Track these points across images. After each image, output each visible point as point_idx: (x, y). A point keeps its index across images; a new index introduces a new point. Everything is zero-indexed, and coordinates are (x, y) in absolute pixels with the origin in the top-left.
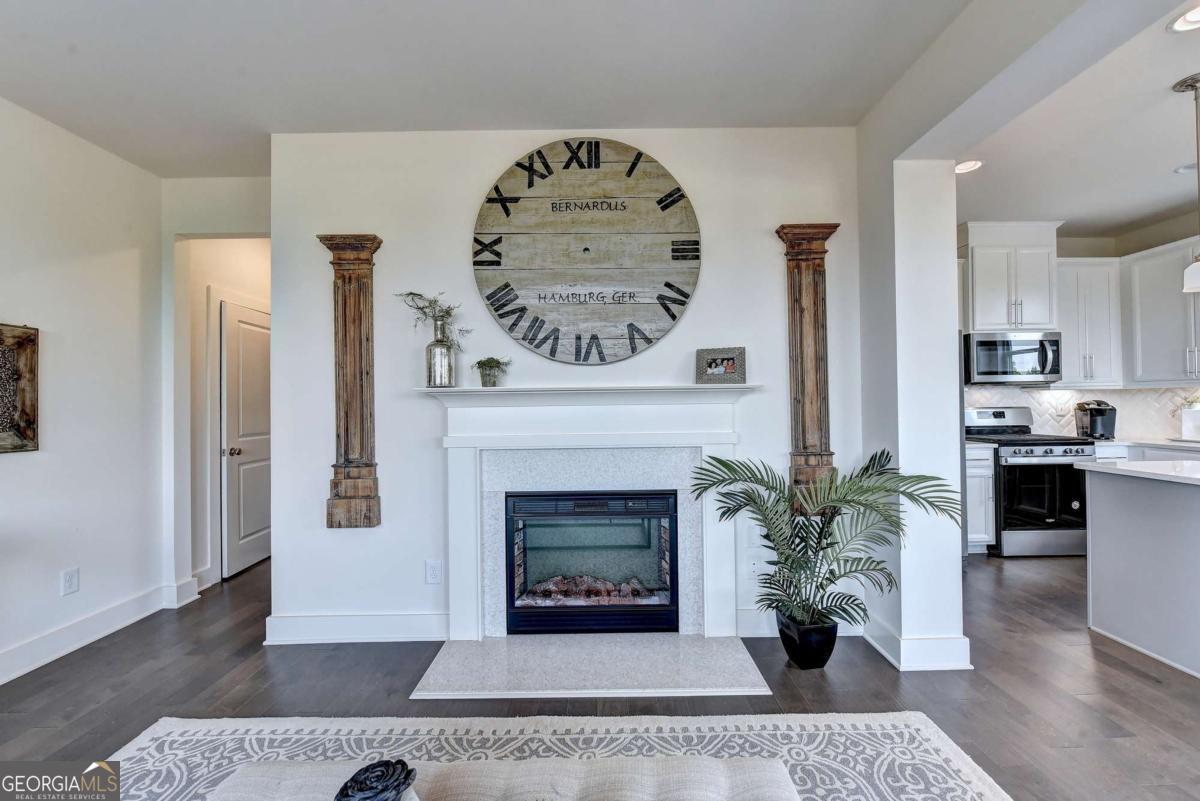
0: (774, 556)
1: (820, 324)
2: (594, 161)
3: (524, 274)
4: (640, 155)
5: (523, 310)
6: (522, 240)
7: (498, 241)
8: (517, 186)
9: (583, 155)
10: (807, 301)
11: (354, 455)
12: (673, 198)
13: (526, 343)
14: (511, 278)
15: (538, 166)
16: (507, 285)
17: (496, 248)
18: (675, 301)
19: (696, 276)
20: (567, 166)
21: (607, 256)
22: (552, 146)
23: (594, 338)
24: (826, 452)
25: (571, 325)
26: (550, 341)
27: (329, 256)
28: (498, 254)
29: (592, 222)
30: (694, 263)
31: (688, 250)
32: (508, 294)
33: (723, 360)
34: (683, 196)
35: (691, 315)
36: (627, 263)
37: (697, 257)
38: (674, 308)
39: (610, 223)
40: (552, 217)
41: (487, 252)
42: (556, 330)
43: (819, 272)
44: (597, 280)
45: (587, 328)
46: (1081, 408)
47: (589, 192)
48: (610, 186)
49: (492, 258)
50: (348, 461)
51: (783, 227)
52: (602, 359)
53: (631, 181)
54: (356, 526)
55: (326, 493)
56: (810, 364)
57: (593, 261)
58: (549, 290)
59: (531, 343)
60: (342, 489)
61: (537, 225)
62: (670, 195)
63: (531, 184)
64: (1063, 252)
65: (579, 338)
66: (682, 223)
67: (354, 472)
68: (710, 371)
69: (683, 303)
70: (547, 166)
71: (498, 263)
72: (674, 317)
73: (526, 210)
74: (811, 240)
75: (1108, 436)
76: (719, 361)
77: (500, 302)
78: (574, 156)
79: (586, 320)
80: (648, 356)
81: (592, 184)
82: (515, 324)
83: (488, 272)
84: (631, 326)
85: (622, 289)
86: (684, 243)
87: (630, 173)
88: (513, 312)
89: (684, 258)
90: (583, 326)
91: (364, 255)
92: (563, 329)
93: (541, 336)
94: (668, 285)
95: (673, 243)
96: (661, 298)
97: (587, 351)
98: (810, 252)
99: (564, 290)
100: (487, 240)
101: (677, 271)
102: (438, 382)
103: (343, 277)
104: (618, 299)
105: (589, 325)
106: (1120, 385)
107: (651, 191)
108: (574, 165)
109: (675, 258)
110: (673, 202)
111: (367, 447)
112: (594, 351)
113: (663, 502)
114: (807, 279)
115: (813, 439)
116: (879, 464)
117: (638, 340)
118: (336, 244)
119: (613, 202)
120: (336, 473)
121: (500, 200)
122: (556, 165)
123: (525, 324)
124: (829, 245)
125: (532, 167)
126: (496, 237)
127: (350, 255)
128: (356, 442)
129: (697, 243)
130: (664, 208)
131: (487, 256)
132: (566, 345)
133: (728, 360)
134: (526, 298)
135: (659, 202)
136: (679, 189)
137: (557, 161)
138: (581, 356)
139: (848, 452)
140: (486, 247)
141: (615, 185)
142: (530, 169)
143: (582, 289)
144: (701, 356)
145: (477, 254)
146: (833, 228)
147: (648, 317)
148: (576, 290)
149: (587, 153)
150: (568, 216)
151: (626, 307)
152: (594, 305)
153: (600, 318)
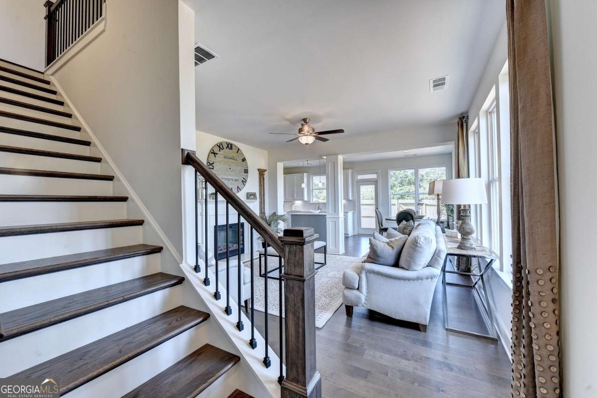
1: (264, 189)
2: (231, 148)
3: (219, 172)
4: (239, 149)
6: (218, 164)
7: (213, 163)
8: (216, 150)
9: (229, 146)
10: (262, 184)
12: (244, 160)
15: (221, 147)
17: (213, 165)
18: (244, 182)
19: (247, 176)
20: (227, 148)
22: (224, 143)
24: (264, 213)
28: (213, 167)
29: (231, 162)
31: (246, 171)
33: (252, 195)
34: (246, 160)
35: (247, 184)
36: (237, 172)
37: (248, 173)
39: (234, 163)
40: (224, 159)
43: (264, 178)
44: (232, 175)
47: (230, 155)
49: (212, 167)
51: (260, 169)
53: (237, 154)
56: (262, 196)
57: (232, 171)
58: (223, 177)
61: (222, 161)
63: (220, 151)
66: (245, 165)
68: (250, 197)
70: (223, 147)
71: (213, 169)
72: (244, 185)
73: (219, 157)
74: (263, 172)
78: (228, 146)
79: (230, 184)
80: (240, 193)
81: (231, 153)
85: (237, 178)
86: (246, 169)
87: (237, 152)
89: (246, 173)
94: (243, 178)
95: (244, 169)
96: (242, 181)
98: (262, 174)
99: (226, 177)
100: (211, 163)
101: (245, 175)
104: (236, 180)
107: (241, 157)
109: (244, 173)
113: (242, 225)
114: (262, 180)
115: (263, 211)
116: (274, 214)
117: (239, 189)
119: (235, 158)
121: (213, 152)
122: (225, 148)
124: (265, 173)
125: (220, 146)
129: (248, 170)
130: (243, 162)
135: (242, 160)
136: (245, 158)
137: (225, 146)
139: (268, 213)
140: (211, 164)
141: (235, 155)
142: (219, 147)
143: (229, 177)
144: (247, 194)
145: (209, 165)
146: (266, 170)
147: (240, 185)
148: (228, 177)
149: (230, 146)
150: (227, 160)
151: (237, 182)
152: (231, 181)
153: (233, 184)
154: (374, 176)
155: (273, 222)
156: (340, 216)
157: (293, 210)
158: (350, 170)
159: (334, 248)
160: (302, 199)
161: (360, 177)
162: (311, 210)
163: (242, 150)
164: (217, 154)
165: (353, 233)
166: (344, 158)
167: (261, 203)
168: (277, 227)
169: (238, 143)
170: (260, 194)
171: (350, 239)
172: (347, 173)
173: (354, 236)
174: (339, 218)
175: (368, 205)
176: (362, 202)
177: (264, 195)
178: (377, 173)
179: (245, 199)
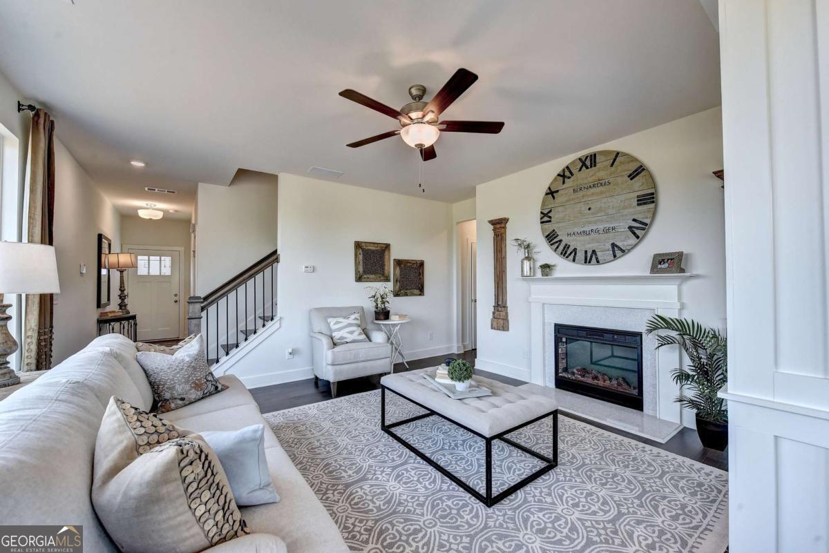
2: (594, 164)
3: (561, 225)
4: (617, 153)
5: (561, 241)
6: (560, 209)
7: (550, 212)
8: (558, 185)
9: (588, 163)
11: (500, 303)
12: (638, 172)
13: (562, 256)
14: (556, 227)
15: (567, 174)
16: (554, 230)
17: (549, 215)
18: (637, 228)
19: (653, 212)
20: (580, 170)
21: (600, 210)
22: (573, 163)
23: (594, 252)
25: (582, 246)
26: (573, 254)
27: (492, 227)
28: (550, 217)
29: (593, 194)
30: (652, 206)
31: (649, 199)
32: (554, 234)
33: (668, 260)
34: (644, 169)
36: (610, 211)
37: (655, 202)
38: (638, 232)
39: (602, 193)
40: (573, 196)
41: (546, 217)
42: (575, 250)
44: (595, 222)
45: (590, 248)
47: (591, 180)
48: (601, 174)
49: (548, 219)
50: (498, 305)
52: (598, 262)
53: (613, 169)
54: (500, 330)
55: (491, 316)
57: (593, 214)
58: (571, 231)
59: (564, 256)
60: (496, 315)
61: (568, 201)
62: (636, 170)
63: (564, 183)
65: (586, 252)
66: (643, 184)
67: (500, 309)
68: (659, 266)
69: (646, 230)
70: (571, 173)
71: (550, 221)
72: (640, 238)
73: (562, 195)
76: (666, 260)
77: (551, 238)
78: (584, 164)
79: (589, 243)
80: (625, 259)
81: (592, 176)
82: (557, 247)
83: (547, 226)
84: (613, 245)
85: (607, 225)
86: (644, 195)
87: (612, 165)
88: (556, 242)
89: (645, 204)
90: (588, 246)
91: (503, 225)
92: (578, 249)
93: (568, 253)
94: (635, 220)
95: (638, 197)
96: (630, 228)
97: (591, 258)
99: (580, 229)
100: (546, 212)
101: (642, 212)
102: (525, 274)
103: (496, 234)
104: (607, 231)
105: (590, 246)
107: (624, 171)
108: (584, 168)
109: (638, 205)
110: (638, 174)
111: (504, 301)
112: (594, 258)
117: (617, 251)
118: (493, 223)
119: (603, 182)
120: (494, 309)
121: (551, 193)
122: (576, 172)
123: (561, 248)
125: (564, 175)
126: (549, 210)
127: (498, 226)
128: (500, 298)
129: (655, 194)
130: (631, 179)
131: (546, 219)
132: (580, 255)
133: (671, 259)
134: (562, 235)
135: (629, 176)
136: (642, 166)
137: (575, 168)
138: (587, 261)
140: (545, 215)
141: (604, 173)
143: (587, 229)
144: (655, 257)
145: (543, 218)
147: (624, 238)
148: (585, 229)
150: (580, 194)
151: (611, 235)
152: (593, 235)
153: (597, 242)
179: (648, 274)
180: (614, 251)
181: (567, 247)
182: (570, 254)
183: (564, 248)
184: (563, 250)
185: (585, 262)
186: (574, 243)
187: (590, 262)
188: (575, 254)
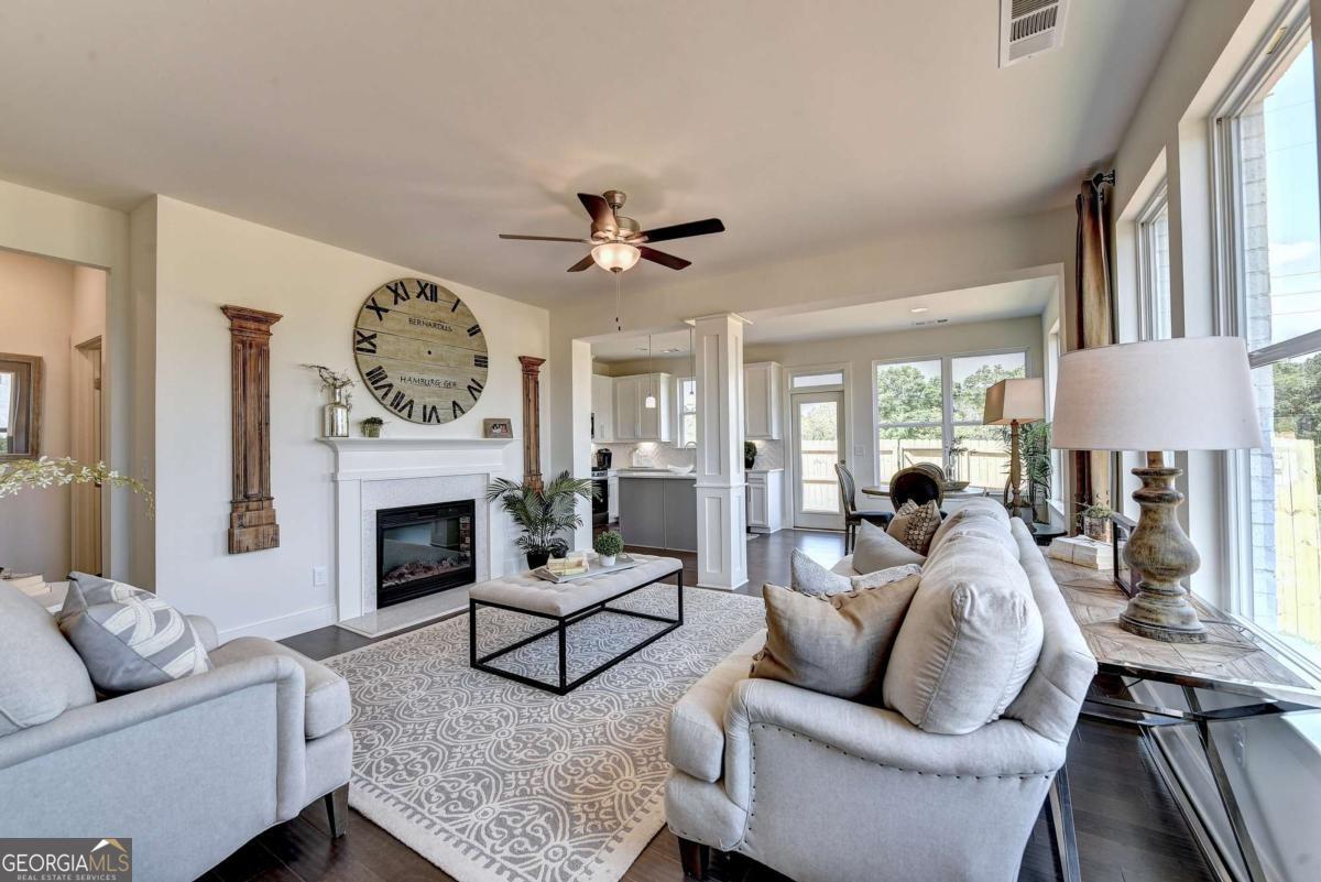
0: (525, 527)
1: (537, 409)
2: (434, 298)
3: (391, 362)
4: (459, 301)
5: (391, 386)
6: (391, 338)
7: (374, 336)
8: (385, 300)
9: (428, 291)
10: (532, 396)
11: (254, 491)
12: (475, 330)
13: (392, 408)
14: (384, 363)
15: (400, 291)
16: (380, 368)
17: (372, 341)
18: (475, 389)
19: (486, 375)
20: (418, 296)
21: (441, 358)
22: (410, 281)
23: (434, 408)
24: (538, 474)
25: (421, 398)
26: (408, 408)
27: (226, 322)
28: (374, 346)
29: (433, 335)
30: (483, 369)
31: (482, 362)
32: (380, 374)
33: (500, 425)
34: (480, 330)
35: (484, 396)
36: (452, 364)
37: (486, 366)
38: (475, 393)
39: (443, 338)
40: (409, 327)
41: (363, 342)
42: (411, 402)
43: (537, 383)
44: (436, 372)
45: (430, 401)
46: (599, 452)
47: (431, 317)
48: (443, 315)
49: (369, 347)
50: (246, 497)
51: (524, 357)
52: (439, 421)
53: (454, 314)
54: (264, 548)
57: (434, 360)
58: (408, 375)
59: (396, 408)
60: (246, 520)
61: (401, 331)
62: (473, 328)
63: (396, 303)
64: (595, 372)
65: (425, 407)
66: (479, 345)
67: (253, 505)
68: (491, 431)
69: (480, 391)
70: (406, 293)
71: (374, 352)
72: (476, 399)
73: (393, 319)
74: (534, 365)
75: (609, 466)
76: (498, 425)
77: (374, 378)
78: (422, 292)
79: (429, 397)
80: (462, 419)
81: (432, 312)
82: (386, 394)
83: (363, 357)
84: (454, 403)
85: (450, 380)
86: (480, 357)
87: (453, 310)
88: (384, 387)
89: (480, 366)
90: (428, 400)
91: (263, 327)
92: (416, 401)
93: (402, 404)
94: (473, 380)
95: (476, 356)
96: (469, 387)
97: (431, 415)
98: (533, 371)
99: (417, 376)
100: (367, 334)
101: (476, 372)
103: (243, 343)
104: (448, 385)
106: (612, 441)
107: (464, 323)
108: (423, 297)
109: (476, 365)
110: (475, 333)
111: (264, 486)
112: (434, 415)
113: (467, 507)
114: (532, 385)
115: (533, 468)
116: (565, 476)
117: (457, 410)
118: (233, 314)
119: (445, 325)
120: (234, 509)
121: (373, 306)
122: (413, 295)
123: (392, 396)
124: (540, 368)
125: (397, 290)
126: (372, 333)
127: (252, 325)
128: (254, 481)
129: (486, 358)
130: (471, 335)
131: (365, 345)
132: (418, 411)
133: (504, 425)
134: (392, 377)
135: (469, 331)
136: (478, 326)
137: (414, 290)
138: (426, 419)
139: (548, 474)
140: (365, 339)
141: (445, 315)
142: (395, 292)
143: (426, 377)
144: (486, 422)
145: (359, 342)
146: (543, 361)
147: (463, 397)
148: (425, 377)
149: (430, 292)
150: (419, 329)
151: (452, 391)
152: (433, 388)
153: (438, 397)
154: (835, 379)
155: (557, 499)
156: (732, 484)
157: (635, 464)
158: (773, 363)
159: (716, 571)
160: (655, 437)
161: (801, 382)
162: (669, 467)
163: (467, 303)
164: (386, 311)
165: (782, 524)
166: (745, 325)
167: (527, 448)
168: (573, 511)
169: (455, 284)
170: (526, 424)
171: (772, 540)
172: (766, 371)
173: (784, 532)
174: (729, 488)
175: (820, 452)
176: (806, 445)
177: (537, 426)
178: (842, 371)
179: (479, 436)
180: (454, 411)
181: (399, 396)
182: (403, 408)
183: (397, 397)
184: (394, 400)
185: (424, 420)
186: (410, 392)
187: (429, 421)
188: (412, 407)
